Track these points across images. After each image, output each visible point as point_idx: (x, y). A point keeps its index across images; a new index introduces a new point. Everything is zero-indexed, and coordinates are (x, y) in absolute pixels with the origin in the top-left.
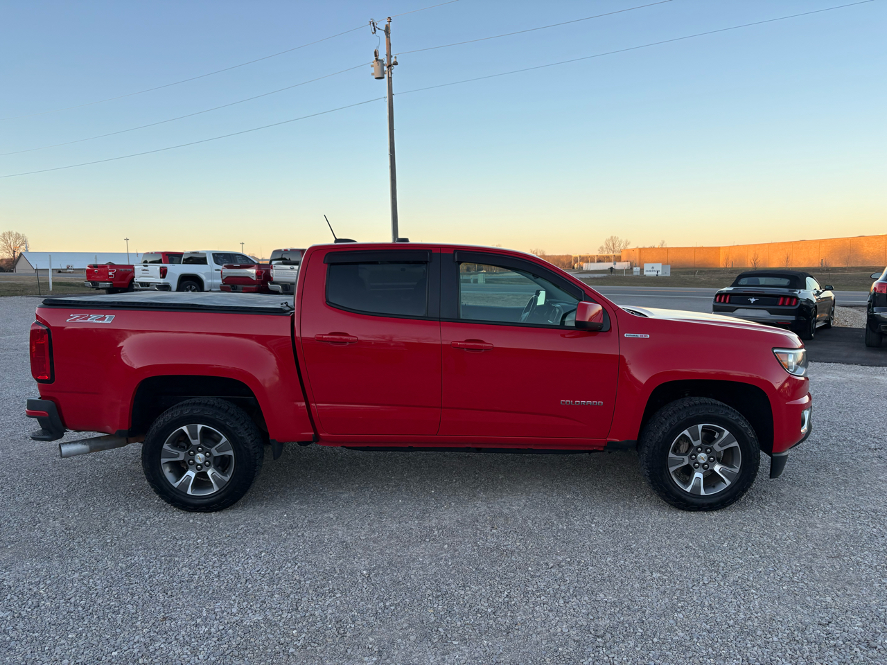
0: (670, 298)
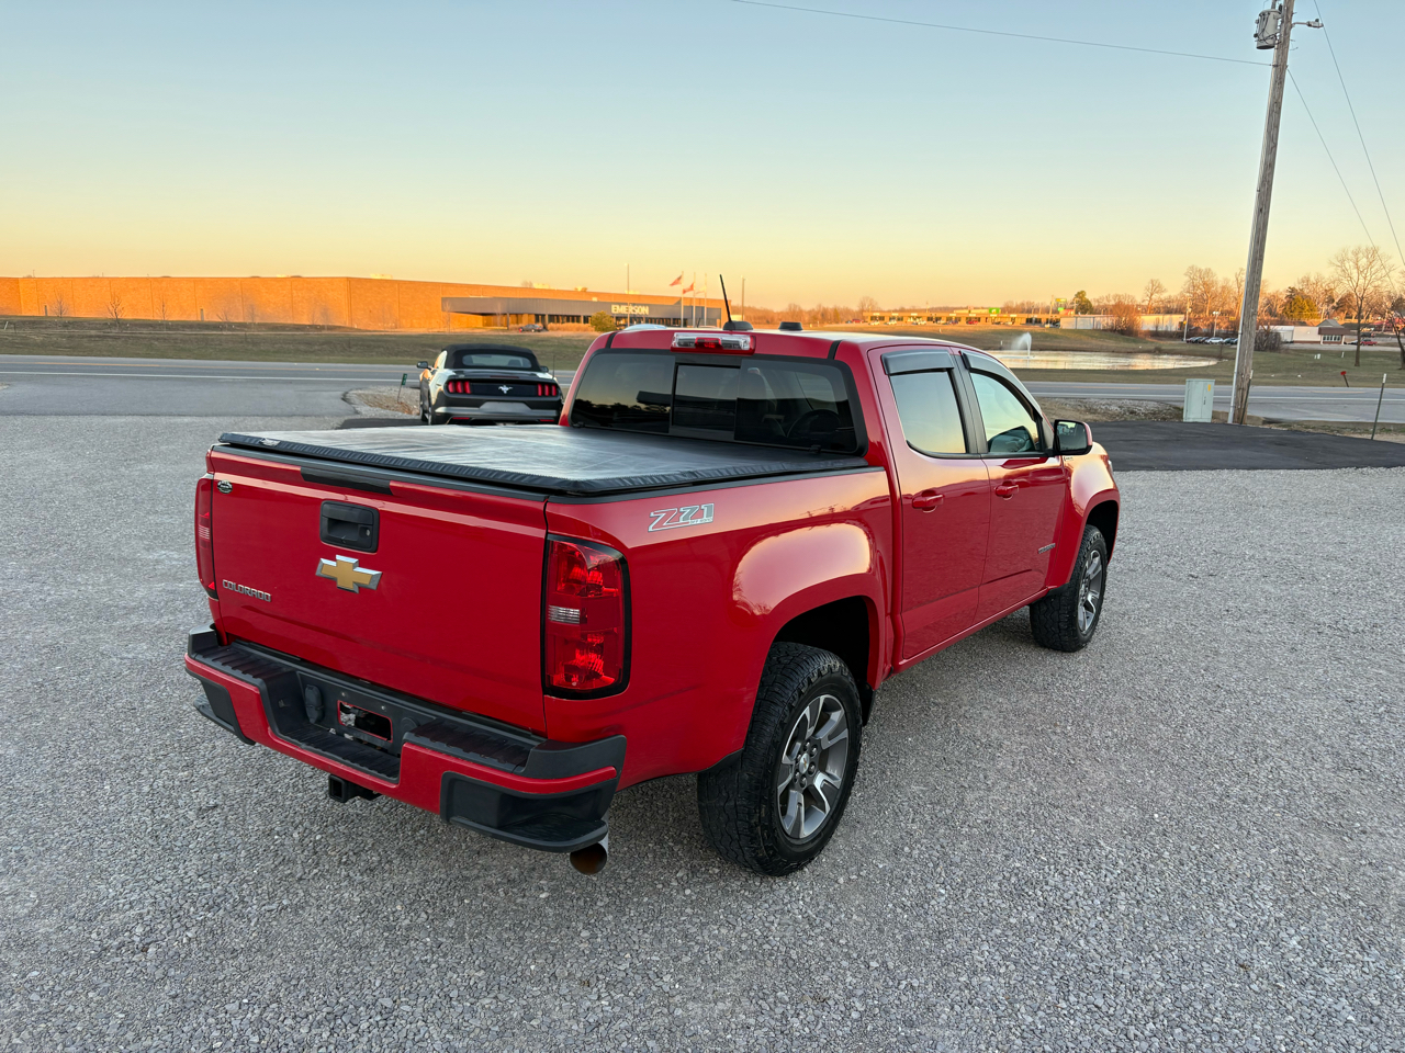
0: (138, 378)
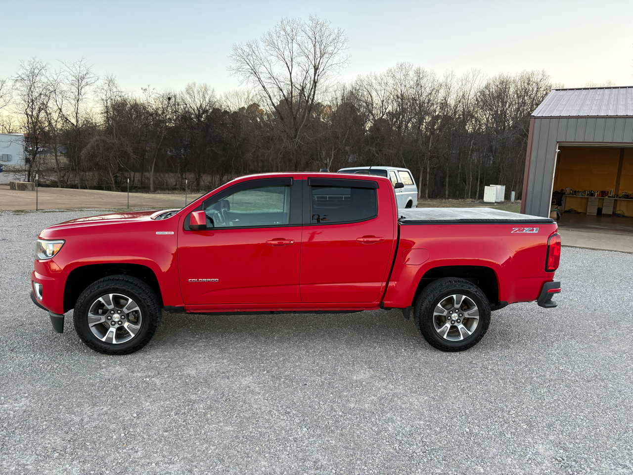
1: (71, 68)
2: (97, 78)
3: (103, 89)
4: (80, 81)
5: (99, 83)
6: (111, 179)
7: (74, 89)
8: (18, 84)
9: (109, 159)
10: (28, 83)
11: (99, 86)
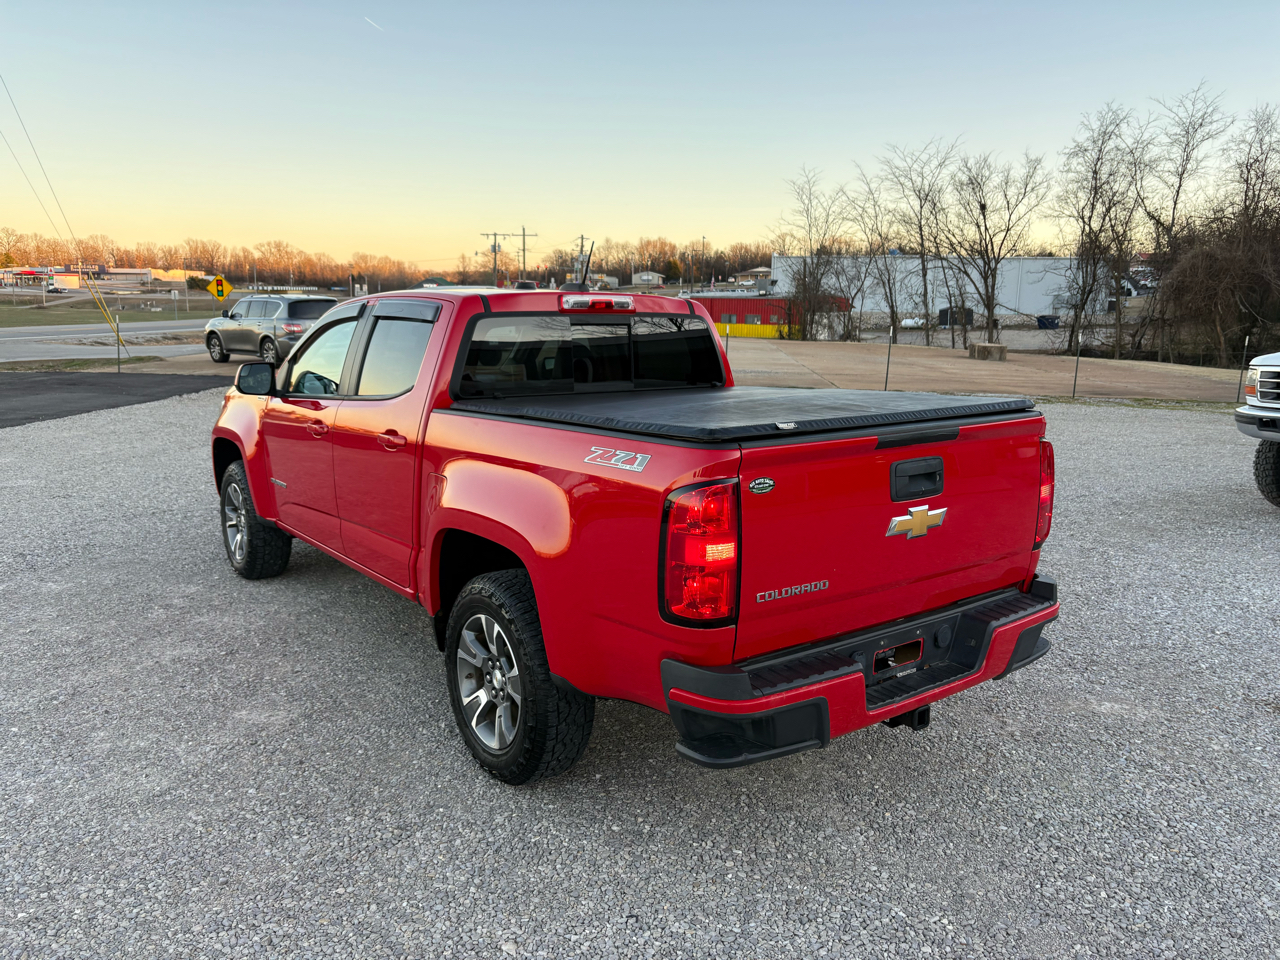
1: (1175, 110)
2: (1230, 120)
3: (1243, 141)
4: (1190, 134)
5: (1235, 130)
6: (1219, 339)
7: (1177, 153)
8: (1074, 162)
9: (1216, 294)
10: (1093, 155)
11: (1235, 136)
